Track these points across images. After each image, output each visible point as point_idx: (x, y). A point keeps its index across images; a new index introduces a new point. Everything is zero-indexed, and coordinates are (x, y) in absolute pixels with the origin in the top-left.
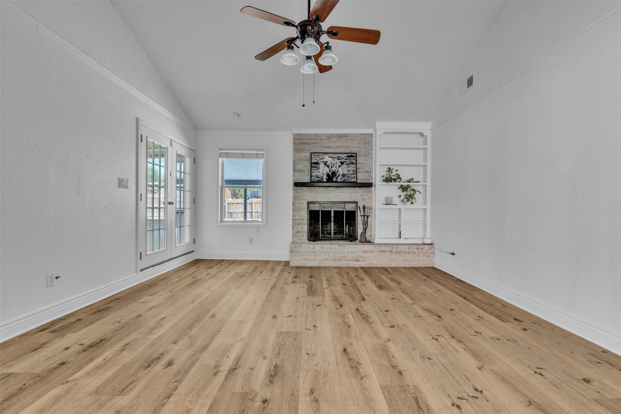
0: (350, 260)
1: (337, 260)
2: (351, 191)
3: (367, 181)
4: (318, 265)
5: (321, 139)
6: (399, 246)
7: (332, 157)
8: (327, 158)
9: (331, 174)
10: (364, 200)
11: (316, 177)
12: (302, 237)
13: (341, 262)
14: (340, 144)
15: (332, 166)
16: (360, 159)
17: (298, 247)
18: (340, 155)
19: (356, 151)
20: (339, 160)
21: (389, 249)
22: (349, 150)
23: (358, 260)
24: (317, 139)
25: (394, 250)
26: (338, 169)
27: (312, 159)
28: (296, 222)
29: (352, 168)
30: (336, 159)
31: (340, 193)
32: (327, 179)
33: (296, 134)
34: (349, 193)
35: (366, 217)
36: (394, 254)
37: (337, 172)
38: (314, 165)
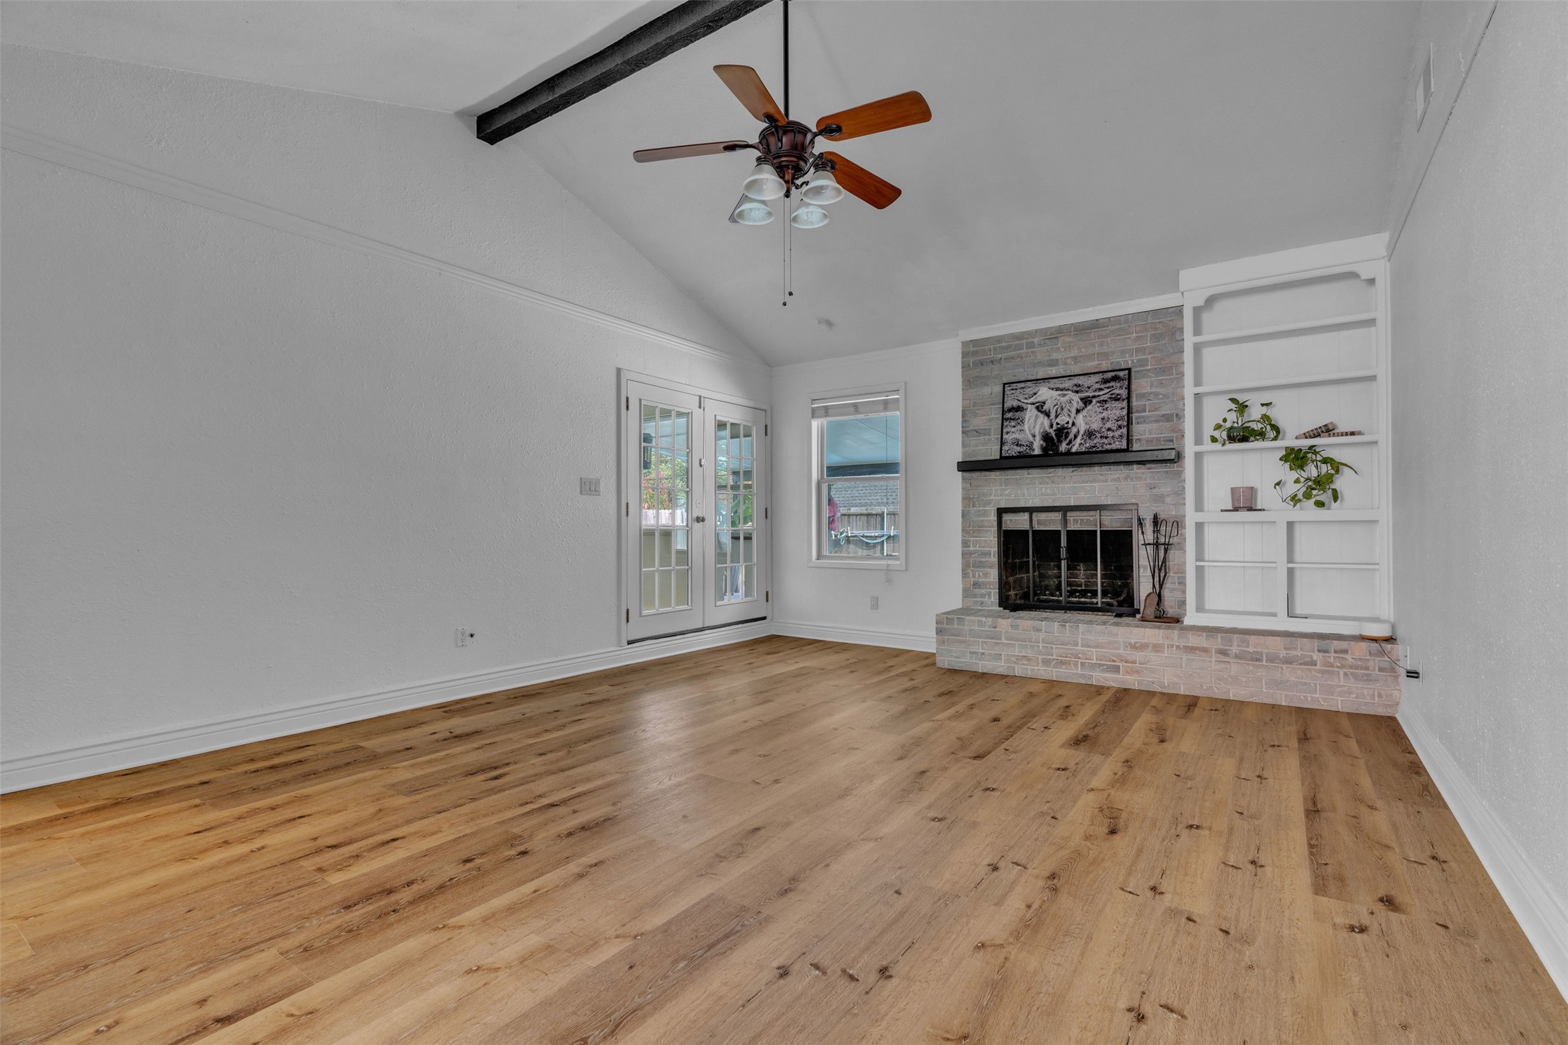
0: (1093, 666)
1: (1055, 661)
2: (1118, 476)
3: (1167, 443)
4: (1006, 671)
5: (1031, 345)
6: (1253, 639)
7: (1057, 389)
8: (1045, 393)
9: (1053, 434)
10: (1159, 499)
11: (1013, 444)
12: (986, 599)
13: (1066, 669)
14: (1083, 350)
15: (1057, 412)
16: (1141, 385)
17: (956, 622)
18: (1080, 380)
19: (1130, 362)
20: (1079, 394)
21: (1216, 643)
22: (1109, 362)
23: (1117, 669)
24: (1019, 347)
25: (1234, 649)
26: (1075, 418)
27: (1005, 400)
28: (971, 560)
29: (1117, 410)
30: (1070, 392)
31: (1087, 482)
32: (1044, 449)
33: (968, 341)
34: (1111, 481)
35: (1162, 547)
36: (1235, 661)
37: (1070, 425)
38: (1011, 413)
